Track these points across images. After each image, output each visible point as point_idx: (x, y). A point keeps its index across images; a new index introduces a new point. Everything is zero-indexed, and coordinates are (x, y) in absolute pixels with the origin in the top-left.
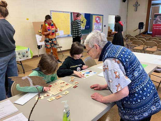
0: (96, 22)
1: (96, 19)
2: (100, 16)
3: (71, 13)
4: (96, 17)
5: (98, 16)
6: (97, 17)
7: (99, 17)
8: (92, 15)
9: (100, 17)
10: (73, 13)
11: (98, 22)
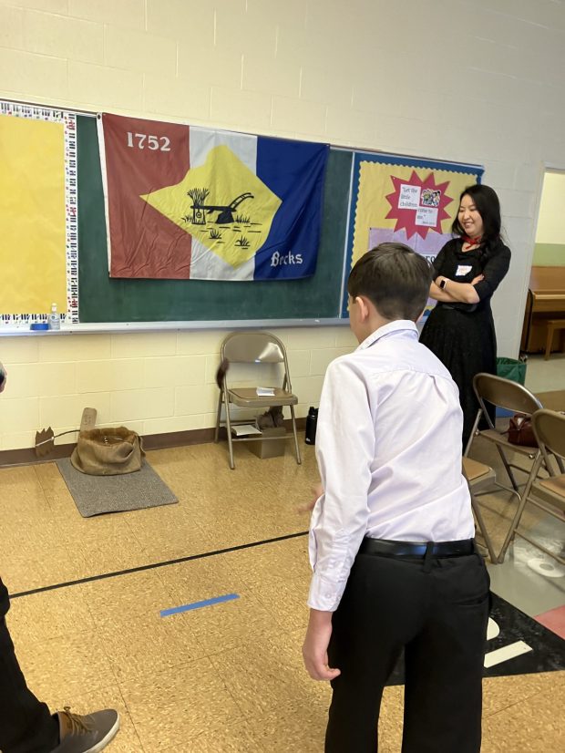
0: (394, 222)
1: (393, 199)
2: (440, 177)
3: (85, 124)
4: (397, 183)
5: (423, 173)
6: (414, 180)
7: (431, 178)
8: (350, 160)
9: (444, 186)
10: (109, 119)
11: (418, 222)
